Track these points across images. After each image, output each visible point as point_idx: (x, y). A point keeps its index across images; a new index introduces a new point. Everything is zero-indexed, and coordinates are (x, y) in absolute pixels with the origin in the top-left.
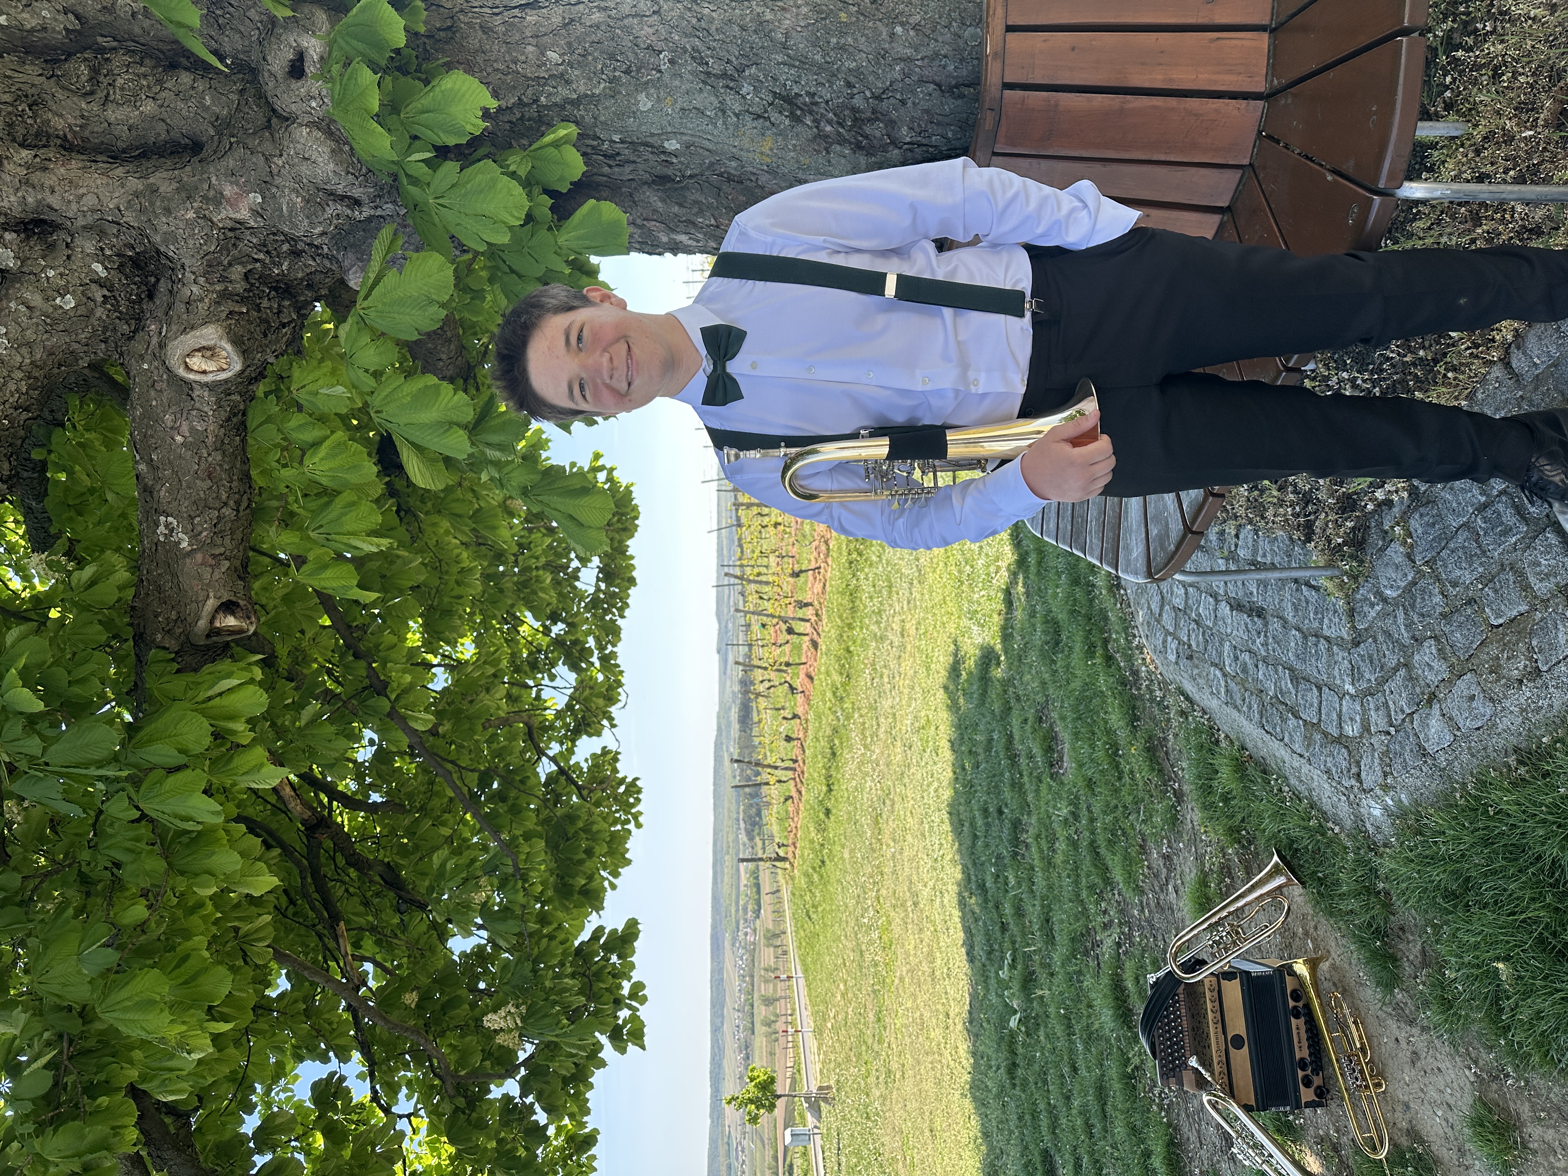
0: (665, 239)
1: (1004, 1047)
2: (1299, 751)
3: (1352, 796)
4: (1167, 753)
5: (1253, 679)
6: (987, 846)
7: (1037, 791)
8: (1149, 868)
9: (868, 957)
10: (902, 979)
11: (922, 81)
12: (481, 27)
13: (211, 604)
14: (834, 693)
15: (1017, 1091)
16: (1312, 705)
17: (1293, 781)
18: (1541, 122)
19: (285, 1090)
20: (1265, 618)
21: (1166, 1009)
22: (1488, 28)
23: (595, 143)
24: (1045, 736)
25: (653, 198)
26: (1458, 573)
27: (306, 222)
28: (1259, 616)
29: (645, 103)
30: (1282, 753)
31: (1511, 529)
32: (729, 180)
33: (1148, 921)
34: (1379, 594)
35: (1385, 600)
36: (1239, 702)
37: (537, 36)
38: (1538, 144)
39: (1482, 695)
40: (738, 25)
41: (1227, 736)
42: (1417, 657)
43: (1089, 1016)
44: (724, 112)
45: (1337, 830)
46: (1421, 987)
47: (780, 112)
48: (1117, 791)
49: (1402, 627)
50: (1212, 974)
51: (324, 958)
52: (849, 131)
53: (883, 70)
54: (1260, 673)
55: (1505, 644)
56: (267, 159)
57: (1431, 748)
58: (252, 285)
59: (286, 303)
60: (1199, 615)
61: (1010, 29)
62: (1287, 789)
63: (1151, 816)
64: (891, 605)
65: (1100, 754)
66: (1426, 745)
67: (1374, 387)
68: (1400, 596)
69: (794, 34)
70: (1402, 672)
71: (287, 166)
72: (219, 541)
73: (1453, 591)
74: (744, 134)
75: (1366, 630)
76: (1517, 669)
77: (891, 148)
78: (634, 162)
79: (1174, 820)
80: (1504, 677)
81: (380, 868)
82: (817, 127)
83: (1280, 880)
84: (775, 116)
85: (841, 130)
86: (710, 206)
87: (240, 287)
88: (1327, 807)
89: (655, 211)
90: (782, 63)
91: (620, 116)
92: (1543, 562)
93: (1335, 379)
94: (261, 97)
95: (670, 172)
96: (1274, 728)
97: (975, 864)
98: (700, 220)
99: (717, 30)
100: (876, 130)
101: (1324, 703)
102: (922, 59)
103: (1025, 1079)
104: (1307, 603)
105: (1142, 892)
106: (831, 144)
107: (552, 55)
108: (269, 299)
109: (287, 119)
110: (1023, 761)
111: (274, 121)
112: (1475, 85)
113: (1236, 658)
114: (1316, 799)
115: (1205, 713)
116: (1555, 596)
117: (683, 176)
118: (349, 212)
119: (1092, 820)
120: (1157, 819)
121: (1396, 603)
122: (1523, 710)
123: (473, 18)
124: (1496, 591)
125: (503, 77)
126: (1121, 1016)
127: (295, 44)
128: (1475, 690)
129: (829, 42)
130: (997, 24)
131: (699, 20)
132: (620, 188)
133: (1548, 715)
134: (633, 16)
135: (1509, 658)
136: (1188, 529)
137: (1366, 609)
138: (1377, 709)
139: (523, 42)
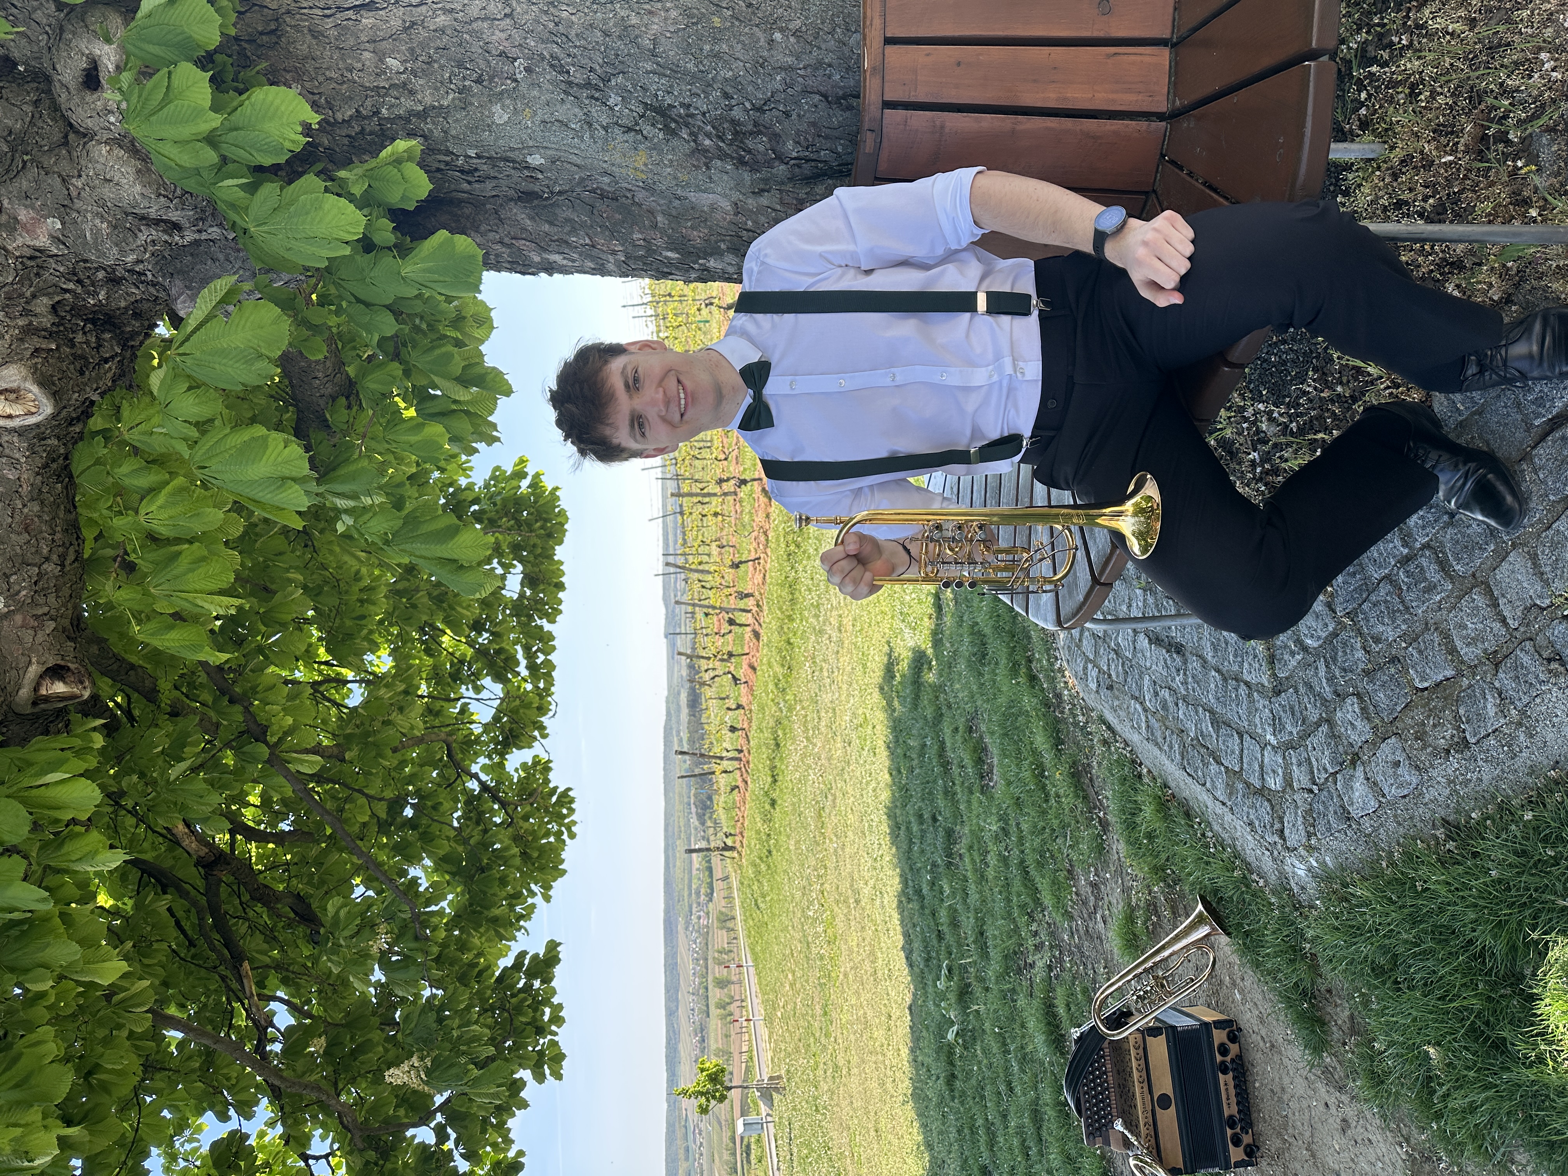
0: (537, 259)
1: (943, 1057)
2: (1221, 799)
3: (1276, 853)
4: (1091, 780)
5: (1173, 718)
6: (923, 851)
7: (969, 802)
8: (1076, 894)
9: (814, 951)
10: (846, 975)
11: (806, 92)
12: (310, 30)
13: (34, 670)
14: (776, 685)
15: (956, 1104)
16: (1233, 752)
17: (1216, 827)
18: (1461, 147)
19: (190, 1141)
20: (1184, 655)
21: (1091, 1065)
22: (1404, 42)
23: (448, 159)
24: (975, 747)
25: (520, 214)
26: (1381, 628)
27: (115, 250)
28: (1178, 653)
29: (500, 115)
30: (1205, 797)
31: (1435, 587)
32: (602, 197)
33: (1076, 946)
34: (1299, 642)
35: (1305, 649)
36: (1160, 740)
37: (375, 41)
38: (1458, 170)
39: (1407, 762)
40: (601, 30)
41: (1149, 772)
42: (1339, 714)
43: (1023, 1037)
44: (590, 125)
45: (1261, 883)
46: (1350, 1055)
47: (653, 125)
48: (1044, 813)
49: (1324, 680)
50: (1138, 1029)
51: (228, 999)
52: (731, 145)
53: (763, 80)
54: (1181, 712)
55: (1430, 710)
56: (64, 180)
57: (1355, 813)
58: (63, 318)
59: (107, 336)
60: (1118, 645)
61: (889, 41)
62: (1210, 834)
63: (1078, 843)
64: (828, 600)
65: (1026, 774)
66: (1350, 809)
67: (1291, 422)
68: (1321, 646)
69: (663, 40)
70: (1325, 728)
71: (87, 188)
72: (42, 600)
73: (1376, 648)
74: (615, 148)
75: (1287, 678)
76: (1443, 738)
77: (777, 164)
78: (495, 178)
79: (1101, 849)
80: (1430, 745)
81: (290, 900)
82: (695, 141)
83: (1204, 931)
84: (647, 129)
85: (721, 144)
86: (583, 225)
87: (47, 321)
88: (1251, 859)
89: (524, 229)
90: (651, 72)
91: (474, 129)
92: (1470, 625)
93: (1251, 410)
94: (55, 107)
95: (536, 188)
96: (1196, 771)
97: (911, 869)
98: (574, 239)
99: (577, 35)
100: (759, 144)
101: (1245, 751)
102: (805, 68)
103: (964, 1092)
104: (1227, 644)
105: (1071, 918)
106: (711, 159)
107: (393, 63)
108: (85, 333)
109: (85, 135)
110: (955, 770)
111: (71, 136)
112: (1391, 103)
113: (1156, 694)
114: (1239, 848)
115: (1127, 745)
116: (1481, 663)
117: (552, 193)
118: (166, 237)
119: (1021, 839)
120: (1084, 847)
121: (1317, 654)
122: (1450, 782)
123: (302, 20)
124: (1420, 652)
125: (338, 87)
126: (1054, 1041)
127: (87, 52)
128: (1400, 757)
129: (701, 50)
130: (875, 36)
131: (556, 24)
132: (484, 205)
133: (1478, 788)
134: (483, 20)
135: (1434, 726)
136: (1095, 580)
137: (1286, 657)
138: (1300, 765)
139: (357, 48)
